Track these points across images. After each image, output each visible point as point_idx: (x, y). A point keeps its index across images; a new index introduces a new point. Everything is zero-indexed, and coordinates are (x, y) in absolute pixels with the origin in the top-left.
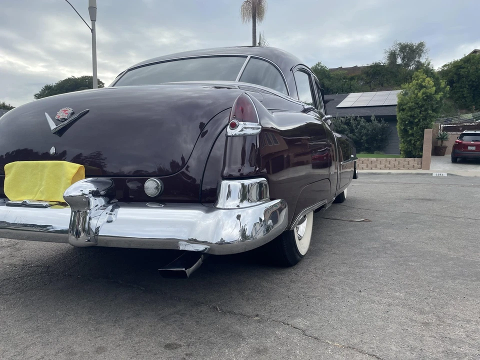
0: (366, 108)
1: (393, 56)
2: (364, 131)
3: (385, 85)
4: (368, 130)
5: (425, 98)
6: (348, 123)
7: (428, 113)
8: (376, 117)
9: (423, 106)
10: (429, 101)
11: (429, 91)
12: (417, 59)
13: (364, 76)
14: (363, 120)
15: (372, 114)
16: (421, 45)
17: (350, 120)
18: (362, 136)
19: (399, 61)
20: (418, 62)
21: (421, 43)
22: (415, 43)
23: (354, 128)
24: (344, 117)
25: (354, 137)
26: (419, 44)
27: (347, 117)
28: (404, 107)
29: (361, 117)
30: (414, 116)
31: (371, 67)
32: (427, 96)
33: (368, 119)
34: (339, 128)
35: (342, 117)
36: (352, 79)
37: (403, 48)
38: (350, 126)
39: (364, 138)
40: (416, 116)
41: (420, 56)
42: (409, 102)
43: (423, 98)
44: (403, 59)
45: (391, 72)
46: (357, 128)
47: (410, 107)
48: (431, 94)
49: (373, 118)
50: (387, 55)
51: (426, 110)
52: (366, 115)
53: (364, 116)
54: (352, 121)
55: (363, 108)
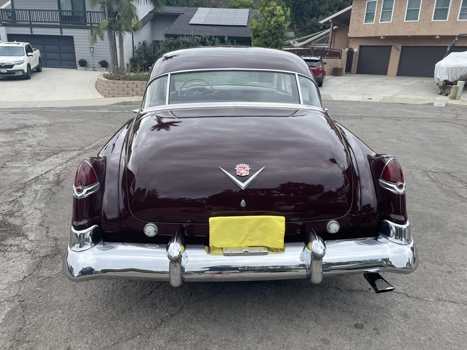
0: (218, 27)
5: (277, 26)
6: (203, 42)
7: (279, 41)
8: (229, 38)
9: (275, 34)
10: (279, 30)
11: (280, 19)
14: (217, 40)
15: (226, 34)
17: (205, 39)
27: (202, 36)
28: (259, 34)
29: (215, 37)
30: (267, 43)
32: (278, 25)
33: (222, 39)
35: (198, 36)
40: (269, 43)
42: (263, 30)
43: (275, 26)
47: (264, 35)
48: (281, 23)
49: (226, 39)
51: (277, 38)
52: (220, 35)
53: (218, 37)
54: (207, 41)
55: (214, 27)
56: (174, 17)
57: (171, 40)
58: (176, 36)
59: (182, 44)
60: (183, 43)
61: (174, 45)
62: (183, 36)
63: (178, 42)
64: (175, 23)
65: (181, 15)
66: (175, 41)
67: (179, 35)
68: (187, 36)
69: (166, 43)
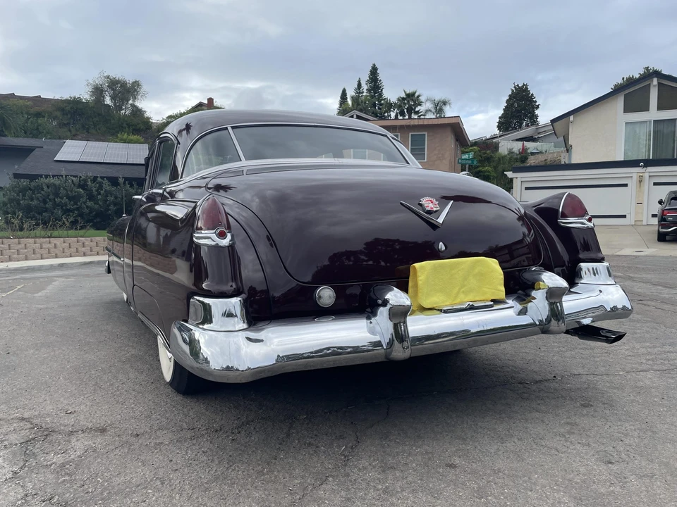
0: (103, 165)
1: (98, 91)
2: (111, 199)
3: (93, 131)
4: (116, 198)
6: (83, 185)
8: (126, 179)
12: (130, 102)
13: (58, 114)
14: (106, 182)
15: (120, 174)
16: (136, 84)
17: (85, 181)
18: (109, 206)
19: (108, 101)
20: (133, 105)
21: (136, 82)
22: (130, 80)
23: (95, 193)
24: (76, 176)
25: (96, 207)
26: (134, 83)
27: (80, 177)
29: (102, 178)
31: (67, 101)
33: (114, 181)
34: (71, 191)
35: (74, 176)
36: (38, 115)
37: (113, 83)
38: (87, 190)
39: (112, 207)
41: (135, 98)
44: (113, 98)
45: (99, 115)
46: (99, 194)
49: (121, 181)
50: (90, 89)
52: (110, 175)
53: (106, 177)
54: (89, 183)
55: (98, 165)
56: (25, 152)
57: (25, 182)
58: (33, 177)
59: (45, 188)
60: (48, 187)
61: (30, 189)
62: (46, 176)
63: (38, 186)
64: (28, 159)
65: (37, 149)
66: (33, 184)
67: (41, 176)
68: (54, 176)
69: (16, 187)
